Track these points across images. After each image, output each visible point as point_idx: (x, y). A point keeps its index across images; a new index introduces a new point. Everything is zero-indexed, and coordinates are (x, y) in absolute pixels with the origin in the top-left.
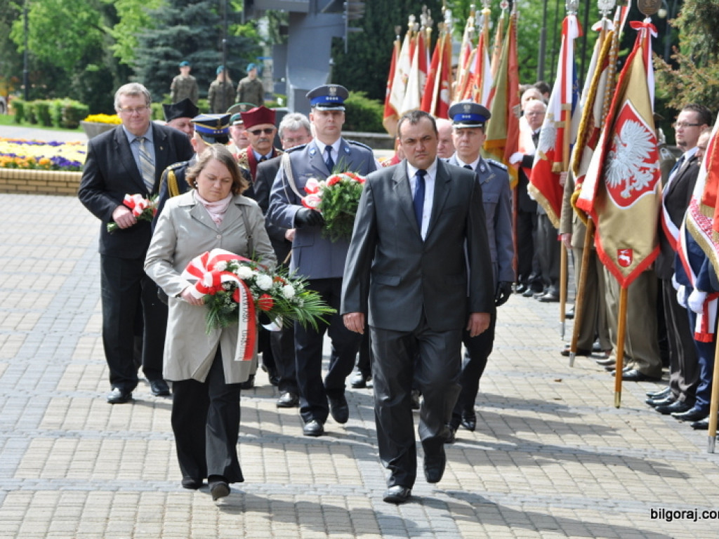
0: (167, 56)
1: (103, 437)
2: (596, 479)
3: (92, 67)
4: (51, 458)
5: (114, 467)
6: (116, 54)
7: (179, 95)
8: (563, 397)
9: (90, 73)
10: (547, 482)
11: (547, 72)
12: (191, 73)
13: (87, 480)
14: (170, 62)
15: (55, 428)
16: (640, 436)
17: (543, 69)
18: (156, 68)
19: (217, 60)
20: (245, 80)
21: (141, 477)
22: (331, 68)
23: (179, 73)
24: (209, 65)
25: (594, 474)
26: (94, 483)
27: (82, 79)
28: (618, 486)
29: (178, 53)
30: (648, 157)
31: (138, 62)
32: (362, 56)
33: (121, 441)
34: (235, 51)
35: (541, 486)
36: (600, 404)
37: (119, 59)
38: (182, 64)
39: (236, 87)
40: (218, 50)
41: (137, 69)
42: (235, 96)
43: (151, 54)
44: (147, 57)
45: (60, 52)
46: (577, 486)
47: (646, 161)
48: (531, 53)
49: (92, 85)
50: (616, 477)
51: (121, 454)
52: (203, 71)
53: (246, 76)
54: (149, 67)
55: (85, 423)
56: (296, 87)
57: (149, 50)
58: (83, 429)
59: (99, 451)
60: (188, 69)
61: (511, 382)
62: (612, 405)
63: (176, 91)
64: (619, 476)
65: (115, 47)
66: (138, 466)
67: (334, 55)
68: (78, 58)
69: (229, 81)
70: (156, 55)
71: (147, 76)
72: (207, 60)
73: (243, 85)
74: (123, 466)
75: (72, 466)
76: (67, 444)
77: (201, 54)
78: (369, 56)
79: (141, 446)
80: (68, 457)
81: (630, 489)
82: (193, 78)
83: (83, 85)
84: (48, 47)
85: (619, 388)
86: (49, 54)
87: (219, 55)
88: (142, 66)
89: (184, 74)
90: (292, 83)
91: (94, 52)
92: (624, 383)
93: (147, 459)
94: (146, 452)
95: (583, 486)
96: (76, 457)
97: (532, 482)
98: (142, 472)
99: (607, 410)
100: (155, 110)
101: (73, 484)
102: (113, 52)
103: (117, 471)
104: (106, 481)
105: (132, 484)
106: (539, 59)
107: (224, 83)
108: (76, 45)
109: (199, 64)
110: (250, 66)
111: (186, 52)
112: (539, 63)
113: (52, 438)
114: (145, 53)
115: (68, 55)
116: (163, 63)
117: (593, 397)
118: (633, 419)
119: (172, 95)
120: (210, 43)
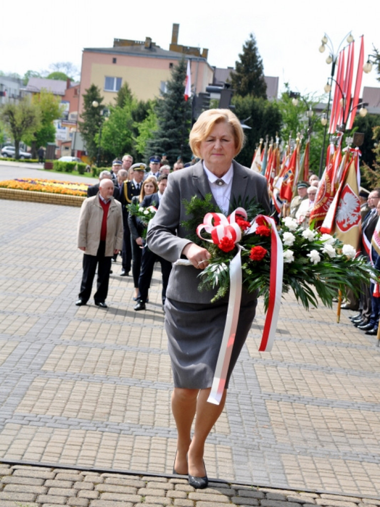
0: (158, 151)
1: (102, 323)
2: (323, 356)
4: (78, 330)
5: (104, 337)
6: (137, 149)
8: (314, 316)
10: (301, 357)
13: (91, 343)
14: (160, 153)
15: (82, 317)
16: (347, 337)
19: (178, 154)
21: (115, 343)
24: (176, 155)
25: (323, 354)
26: (95, 344)
28: (333, 361)
29: (163, 150)
31: (146, 153)
33: (109, 325)
35: (298, 359)
36: (330, 321)
37: (138, 151)
38: (163, 154)
40: (180, 149)
41: (145, 156)
43: (152, 150)
44: (150, 151)
45: (114, 147)
46: (314, 359)
47: (355, 211)
48: (318, 158)
50: (333, 356)
51: (109, 331)
52: (173, 158)
55: (95, 315)
57: (151, 148)
58: (94, 317)
59: (99, 329)
60: (165, 157)
61: (291, 308)
62: (335, 322)
64: (334, 355)
65: (137, 146)
66: (115, 337)
68: (121, 150)
70: (154, 150)
72: (175, 153)
74: (108, 337)
75: (86, 335)
76: (85, 324)
77: (173, 151)
78: (246, 155)
79: (118, 328)
80: (85, 331)
81: (339, 362)
84: (108, 145)
85: (339, 314)
86: (109, 148)
87: (180, 151)
88: (147, 155)
89: (164, 159)
92: (342, 310)
93: (120, 334)
94: (120, 331)
95: (317, 360)
96: (88, 331)
97: (294, 356)
98: (116, 340)
99: (333, 324)
101: (85, 344)
102: (136, 148)
103: (105, 339)
104: (100, 344)
105: (111, 346)
108: (121, 145)
109: (172, 155)
110: (193, 157)
111: (167, 149)
112: (320, 163)
113: (79, 321)
114: (149, 149)
115: (117, 148)
117: (327, 317)
118: (344, 329)
120: (177, 146)
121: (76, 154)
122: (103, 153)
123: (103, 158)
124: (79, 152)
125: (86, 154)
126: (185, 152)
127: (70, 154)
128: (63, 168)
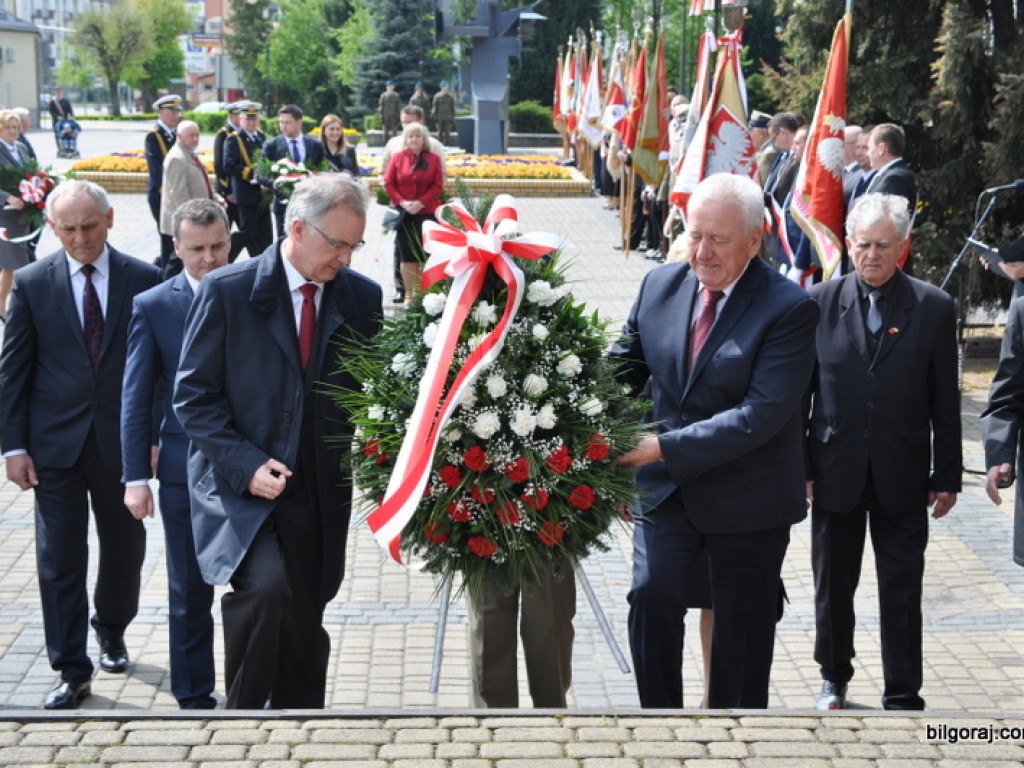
0: (379, 77)
3: (320, 89)
6: (339, 78)
7: (386, 108)
9: (319, 94)
11: (688, 80)
12: (396, 90)
14: (381, 82)
17: (684, 77)
18: (370, 87)
19: (416, 79)
20: (439, 95)
22: (508, 82)
23: (385, 90)
24: (412, 82)
27: (313, 98)
29: (387, 74)
30: (746, 152)
31: (355, 83)
32: (536, 71)
34: (433, 70)
37: (340, 82)
38: (388, 82)
39: (431, 100)
40: (418, 70)
41: (355, 89)
42: (431, 107)
43: (365, 76)
44: (362, 79)
45: (295, 77)
47: (745, 155)
48: (675, 64)
49: (320, 103)
53: (439, 90)
54: (365, 86)
56: (481, 98)
57: (364, 73)
60: (393, 87)
63: (383, 105)
65: (337, 72)
67: (512, 72)
68: (309, 82)
69: (426, 96)
70: (370, 76)
71: (362, 94)
72: (411, 79)
73: (438, 99)
77: (406, 74)
78: (542, 71)
82: (397, 94)
83: (313, 103)
84: (284, 73)
86: (286, 80)
87: (419, 74)
88: (359, 86)
89: (389, 91)
90: (477, 94)
91: (322, 76)
100: (369, 121)
102: (337, 76)
106: (681, 70)
107: (421, 97)
108: (307, 71)
109: (405, 82)
110: (443, 83)
111: (393, 73)
112: (680, 73)
114: (361, 76)
115: (301, 80)
116: (375, 83)
119: (380, 109)
120: (412, 65)
121: (226, 97)
122: (277, 91)
123: (276, 99)
124: (230, 91)
125: (245, 94)
126: (428, 76)
127: (216, 97)
128: (204, 126)
